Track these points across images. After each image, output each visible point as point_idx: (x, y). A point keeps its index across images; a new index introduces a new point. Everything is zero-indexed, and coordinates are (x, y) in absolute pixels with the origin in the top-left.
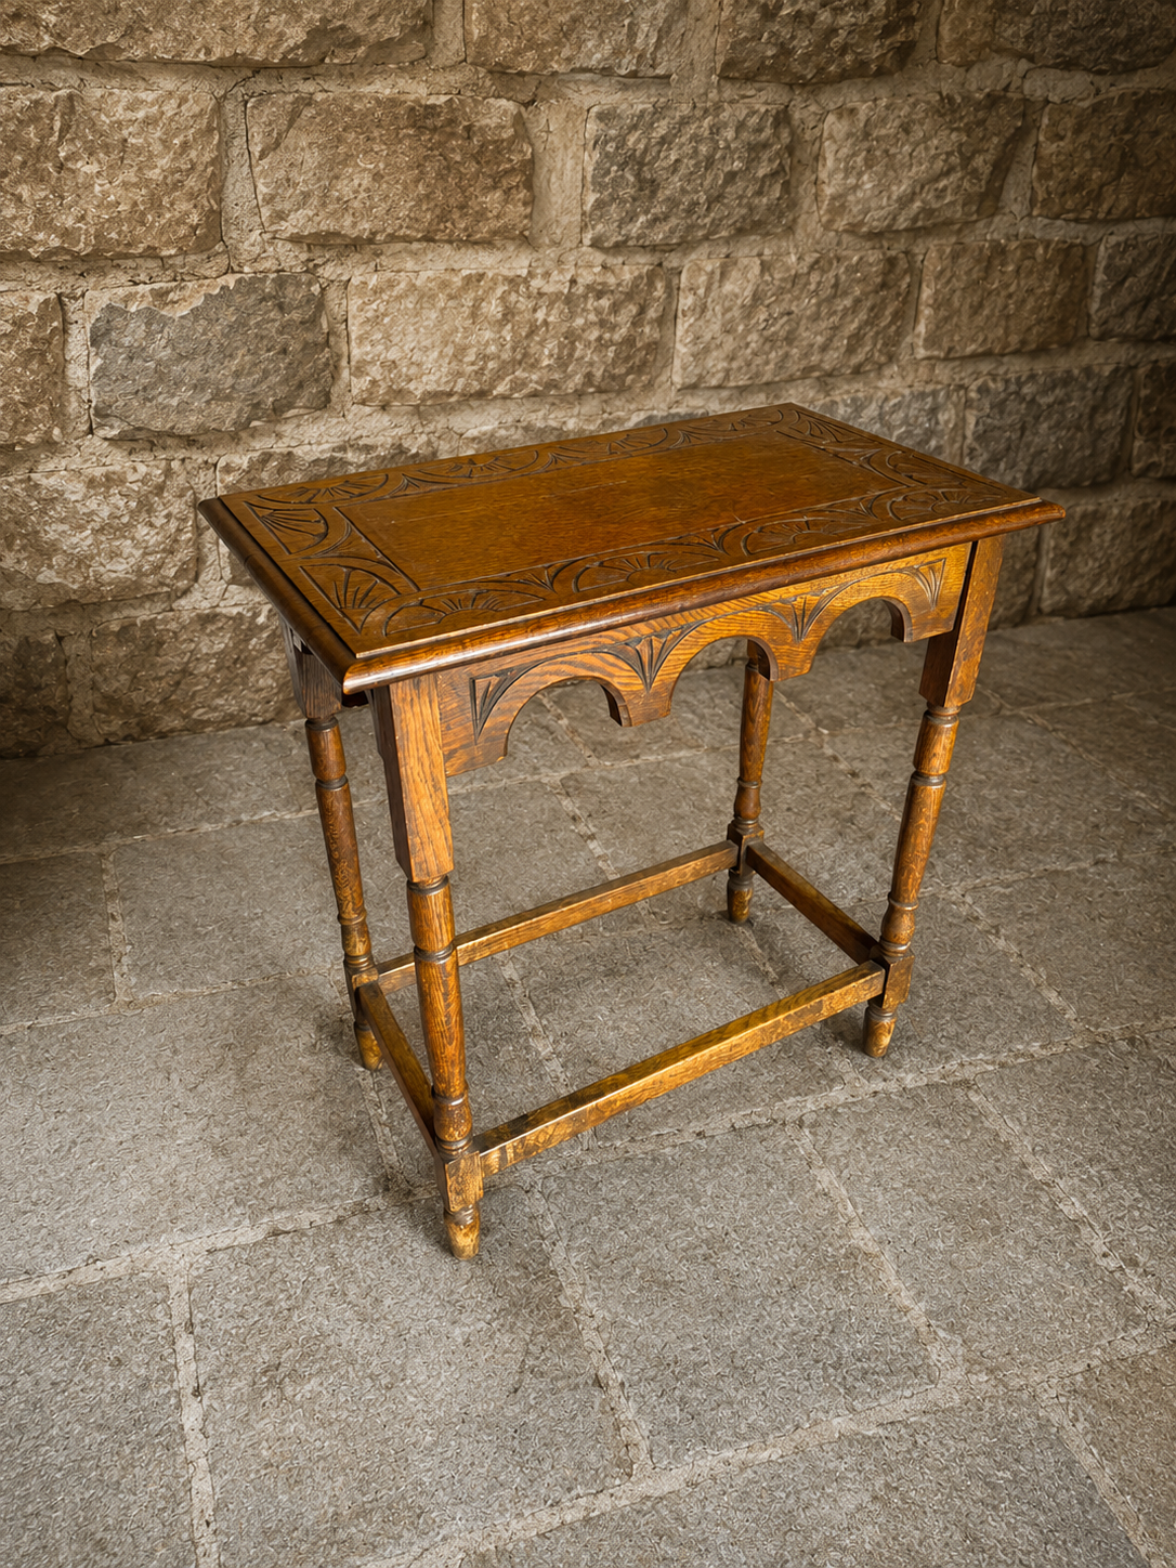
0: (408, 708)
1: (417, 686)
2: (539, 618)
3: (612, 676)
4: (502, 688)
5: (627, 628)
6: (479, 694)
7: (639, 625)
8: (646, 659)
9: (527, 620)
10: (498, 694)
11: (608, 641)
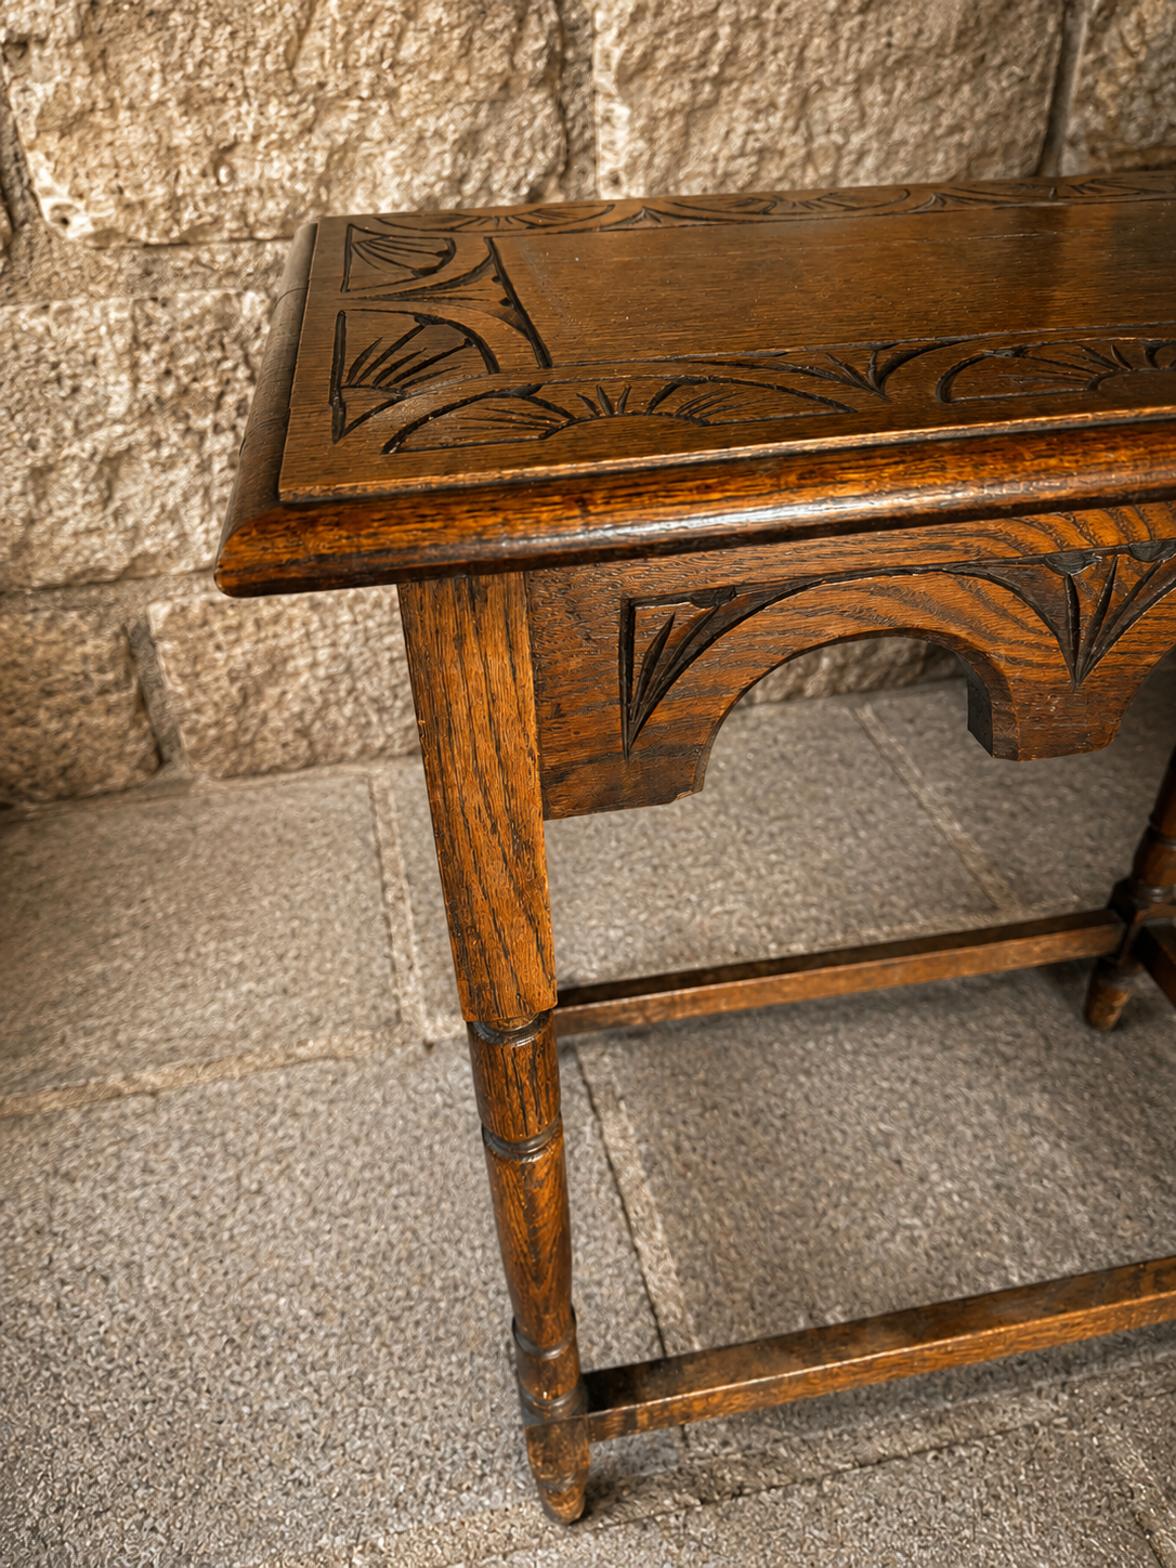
0: (450, 653)
1: (476, 598)
2: (820, 453)
3: (993, 638)
4: (702, 638)
5: (1054, 519)
6: (642, 643)
7: (1092, 516)
8: (1088, 609)
9: (791, 456)
10: (692, 649)
11: (1000, 549)
